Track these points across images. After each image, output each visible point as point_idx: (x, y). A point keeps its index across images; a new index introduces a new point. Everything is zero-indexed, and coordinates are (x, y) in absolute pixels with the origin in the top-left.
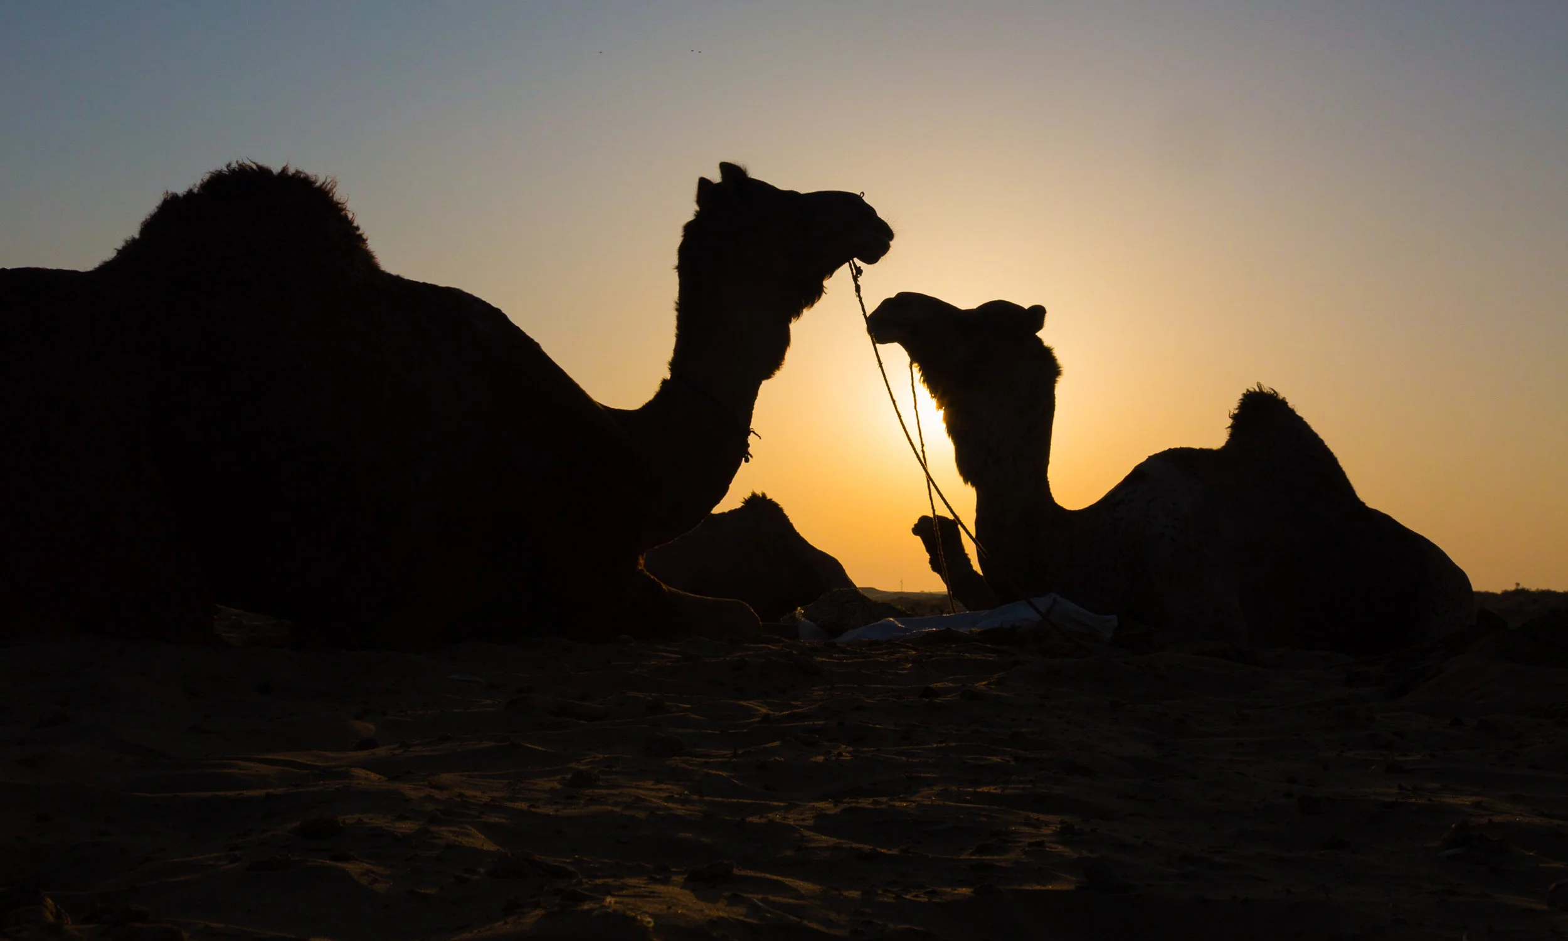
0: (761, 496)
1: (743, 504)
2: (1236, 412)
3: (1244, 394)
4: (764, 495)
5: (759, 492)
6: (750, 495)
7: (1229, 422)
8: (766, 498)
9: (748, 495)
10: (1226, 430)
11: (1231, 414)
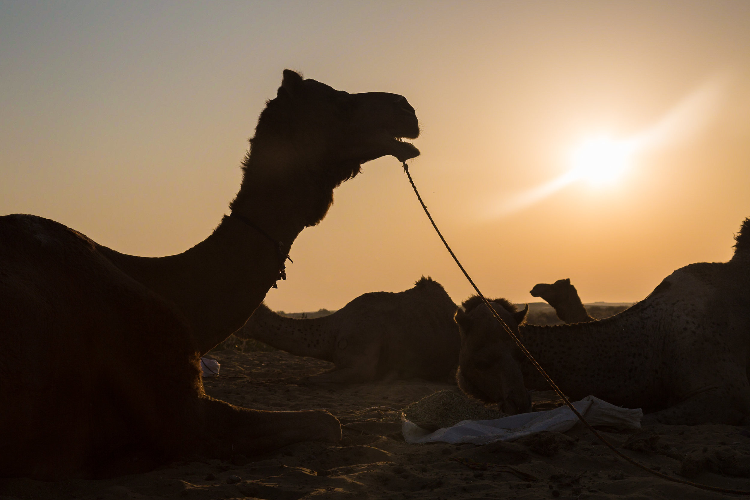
0: (428, 279)
1: (416, 286)
2: (739, 235)
3: (744, 221)
4: (430, 278)
5: (427, 277)
6: (420, 279)
7: (735, 242)
8: (432, 280)
9: (419, 279)
10: (732, 249)
11: (735, 237)
